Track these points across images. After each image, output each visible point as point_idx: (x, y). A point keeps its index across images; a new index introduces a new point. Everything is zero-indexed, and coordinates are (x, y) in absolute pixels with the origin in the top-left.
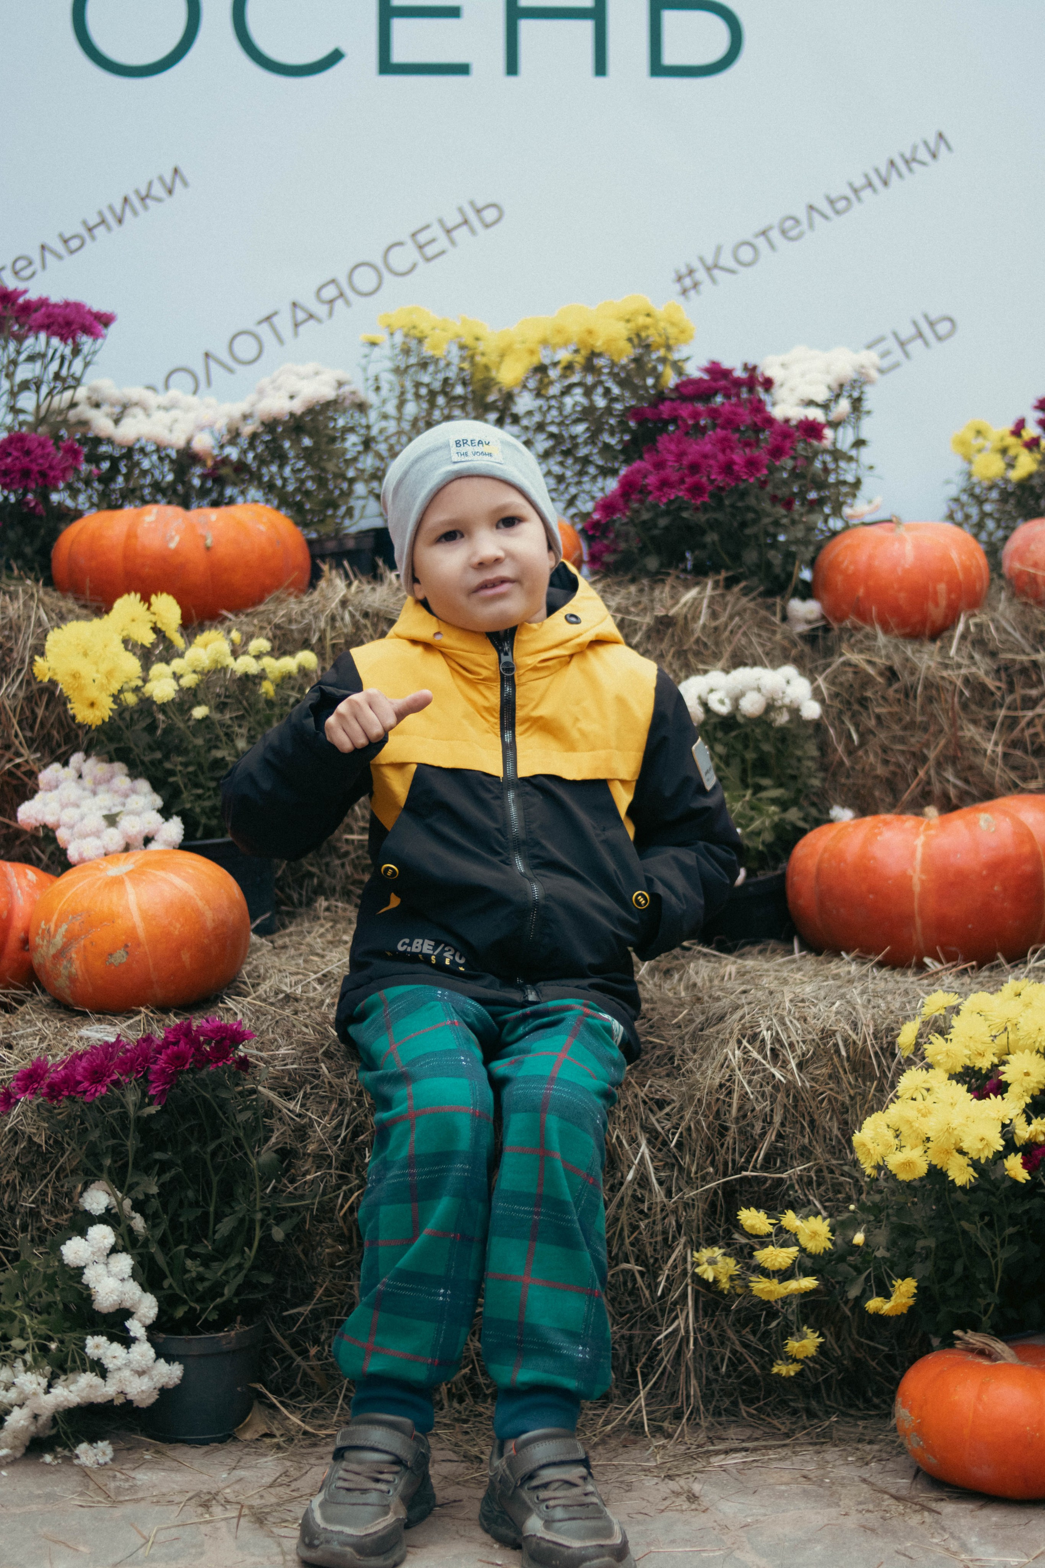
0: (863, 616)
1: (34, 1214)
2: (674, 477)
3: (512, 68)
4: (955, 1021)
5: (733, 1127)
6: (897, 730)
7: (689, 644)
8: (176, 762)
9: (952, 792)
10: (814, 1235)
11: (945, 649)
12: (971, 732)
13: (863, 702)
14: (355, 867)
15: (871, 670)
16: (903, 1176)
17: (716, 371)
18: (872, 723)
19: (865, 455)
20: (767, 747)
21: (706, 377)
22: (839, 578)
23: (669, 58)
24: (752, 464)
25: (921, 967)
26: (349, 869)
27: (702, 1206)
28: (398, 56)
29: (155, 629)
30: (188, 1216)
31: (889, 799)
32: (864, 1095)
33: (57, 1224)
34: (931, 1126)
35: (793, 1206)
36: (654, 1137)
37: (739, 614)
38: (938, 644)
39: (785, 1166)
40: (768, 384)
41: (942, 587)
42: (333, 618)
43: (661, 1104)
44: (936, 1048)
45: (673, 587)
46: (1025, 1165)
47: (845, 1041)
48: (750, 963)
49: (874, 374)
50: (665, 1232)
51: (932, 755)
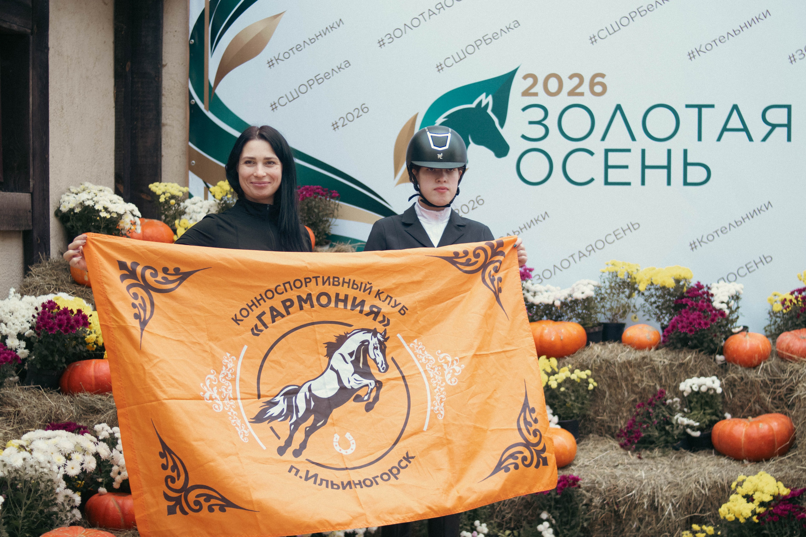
0: (735, 361)
1: (527, 517)
2: (685, 325)
3: (643, 183)
4: (744, 483)
5: (692, 504)
6: (744, 393)
7: (688, 369)
8: (556, 402)
9: (757, 410)
10: (710, 531)
11: (757, 372)
12: (763, 394)
13: (735, 385)
14: (600, 424)
15: (736, 378)
16: (729, 520)
17: (699, 286)
18: (737, 391)
19: (740, 310)
20: (708, 399)
21: (696, 287)
22: (729, 352)
23: (689, 180)
24: (706, 324)
25: (743, 462)
26: (598, 426)
27: (684, 521)
28: (610, 180)
29: (551, 368)
30: (565, 520)
31: (741, 411)
32: (725, 497)
33: (532, 520)
34: (736, 509)
35: (706, 524)
36: (673, 504)
37: (702, 360)
38: (755, 371)
39: (704, 513)
40: (712, 295)
41: (757, 356)
42: (595, 361)
43: (675, 496)
44: (739, 489)
45: (685, 353)
46: (757, 518)
47: (720, 483)
48: (701, 457)
49: (742, 292)
50: (675, 527)
51: (752, 400)
